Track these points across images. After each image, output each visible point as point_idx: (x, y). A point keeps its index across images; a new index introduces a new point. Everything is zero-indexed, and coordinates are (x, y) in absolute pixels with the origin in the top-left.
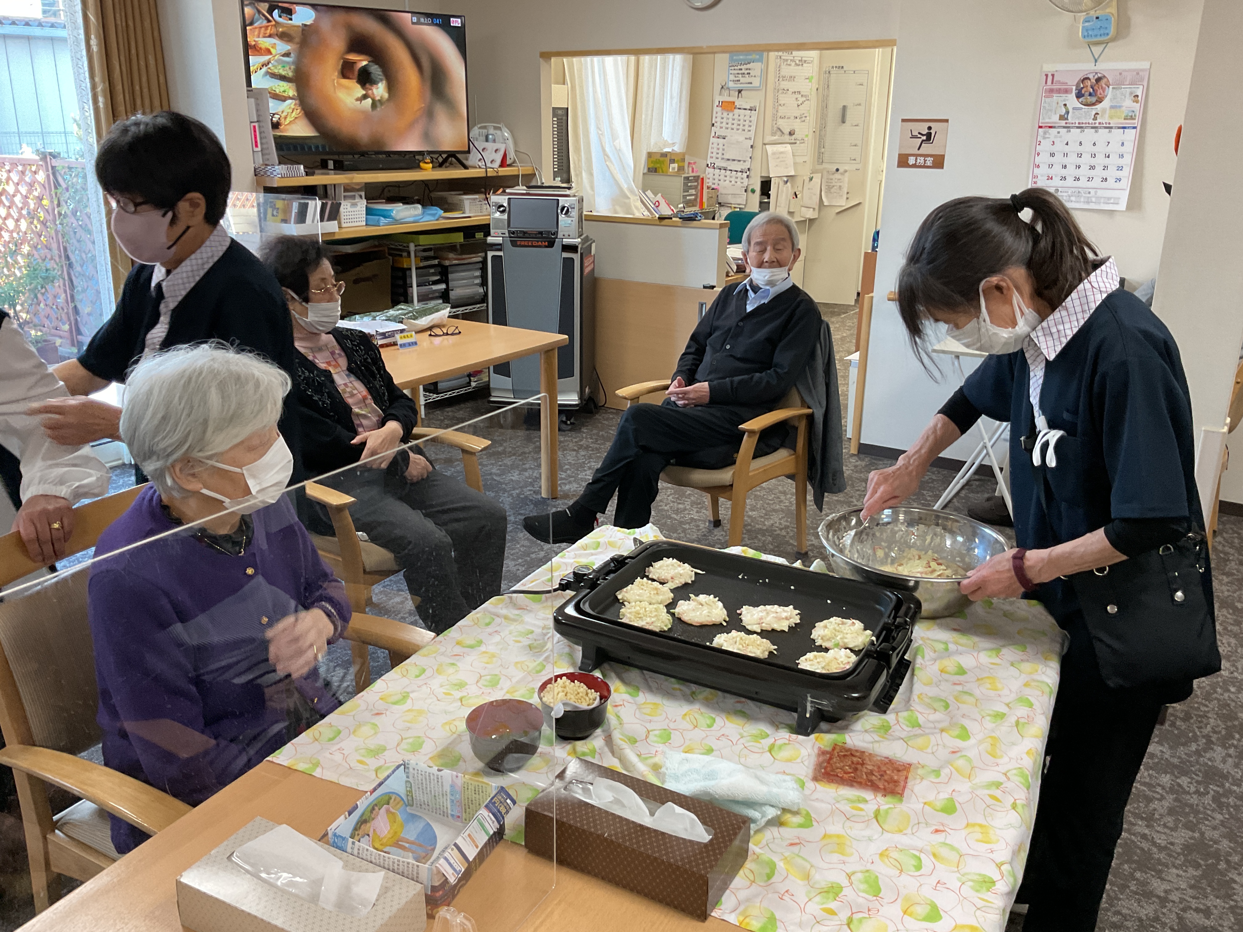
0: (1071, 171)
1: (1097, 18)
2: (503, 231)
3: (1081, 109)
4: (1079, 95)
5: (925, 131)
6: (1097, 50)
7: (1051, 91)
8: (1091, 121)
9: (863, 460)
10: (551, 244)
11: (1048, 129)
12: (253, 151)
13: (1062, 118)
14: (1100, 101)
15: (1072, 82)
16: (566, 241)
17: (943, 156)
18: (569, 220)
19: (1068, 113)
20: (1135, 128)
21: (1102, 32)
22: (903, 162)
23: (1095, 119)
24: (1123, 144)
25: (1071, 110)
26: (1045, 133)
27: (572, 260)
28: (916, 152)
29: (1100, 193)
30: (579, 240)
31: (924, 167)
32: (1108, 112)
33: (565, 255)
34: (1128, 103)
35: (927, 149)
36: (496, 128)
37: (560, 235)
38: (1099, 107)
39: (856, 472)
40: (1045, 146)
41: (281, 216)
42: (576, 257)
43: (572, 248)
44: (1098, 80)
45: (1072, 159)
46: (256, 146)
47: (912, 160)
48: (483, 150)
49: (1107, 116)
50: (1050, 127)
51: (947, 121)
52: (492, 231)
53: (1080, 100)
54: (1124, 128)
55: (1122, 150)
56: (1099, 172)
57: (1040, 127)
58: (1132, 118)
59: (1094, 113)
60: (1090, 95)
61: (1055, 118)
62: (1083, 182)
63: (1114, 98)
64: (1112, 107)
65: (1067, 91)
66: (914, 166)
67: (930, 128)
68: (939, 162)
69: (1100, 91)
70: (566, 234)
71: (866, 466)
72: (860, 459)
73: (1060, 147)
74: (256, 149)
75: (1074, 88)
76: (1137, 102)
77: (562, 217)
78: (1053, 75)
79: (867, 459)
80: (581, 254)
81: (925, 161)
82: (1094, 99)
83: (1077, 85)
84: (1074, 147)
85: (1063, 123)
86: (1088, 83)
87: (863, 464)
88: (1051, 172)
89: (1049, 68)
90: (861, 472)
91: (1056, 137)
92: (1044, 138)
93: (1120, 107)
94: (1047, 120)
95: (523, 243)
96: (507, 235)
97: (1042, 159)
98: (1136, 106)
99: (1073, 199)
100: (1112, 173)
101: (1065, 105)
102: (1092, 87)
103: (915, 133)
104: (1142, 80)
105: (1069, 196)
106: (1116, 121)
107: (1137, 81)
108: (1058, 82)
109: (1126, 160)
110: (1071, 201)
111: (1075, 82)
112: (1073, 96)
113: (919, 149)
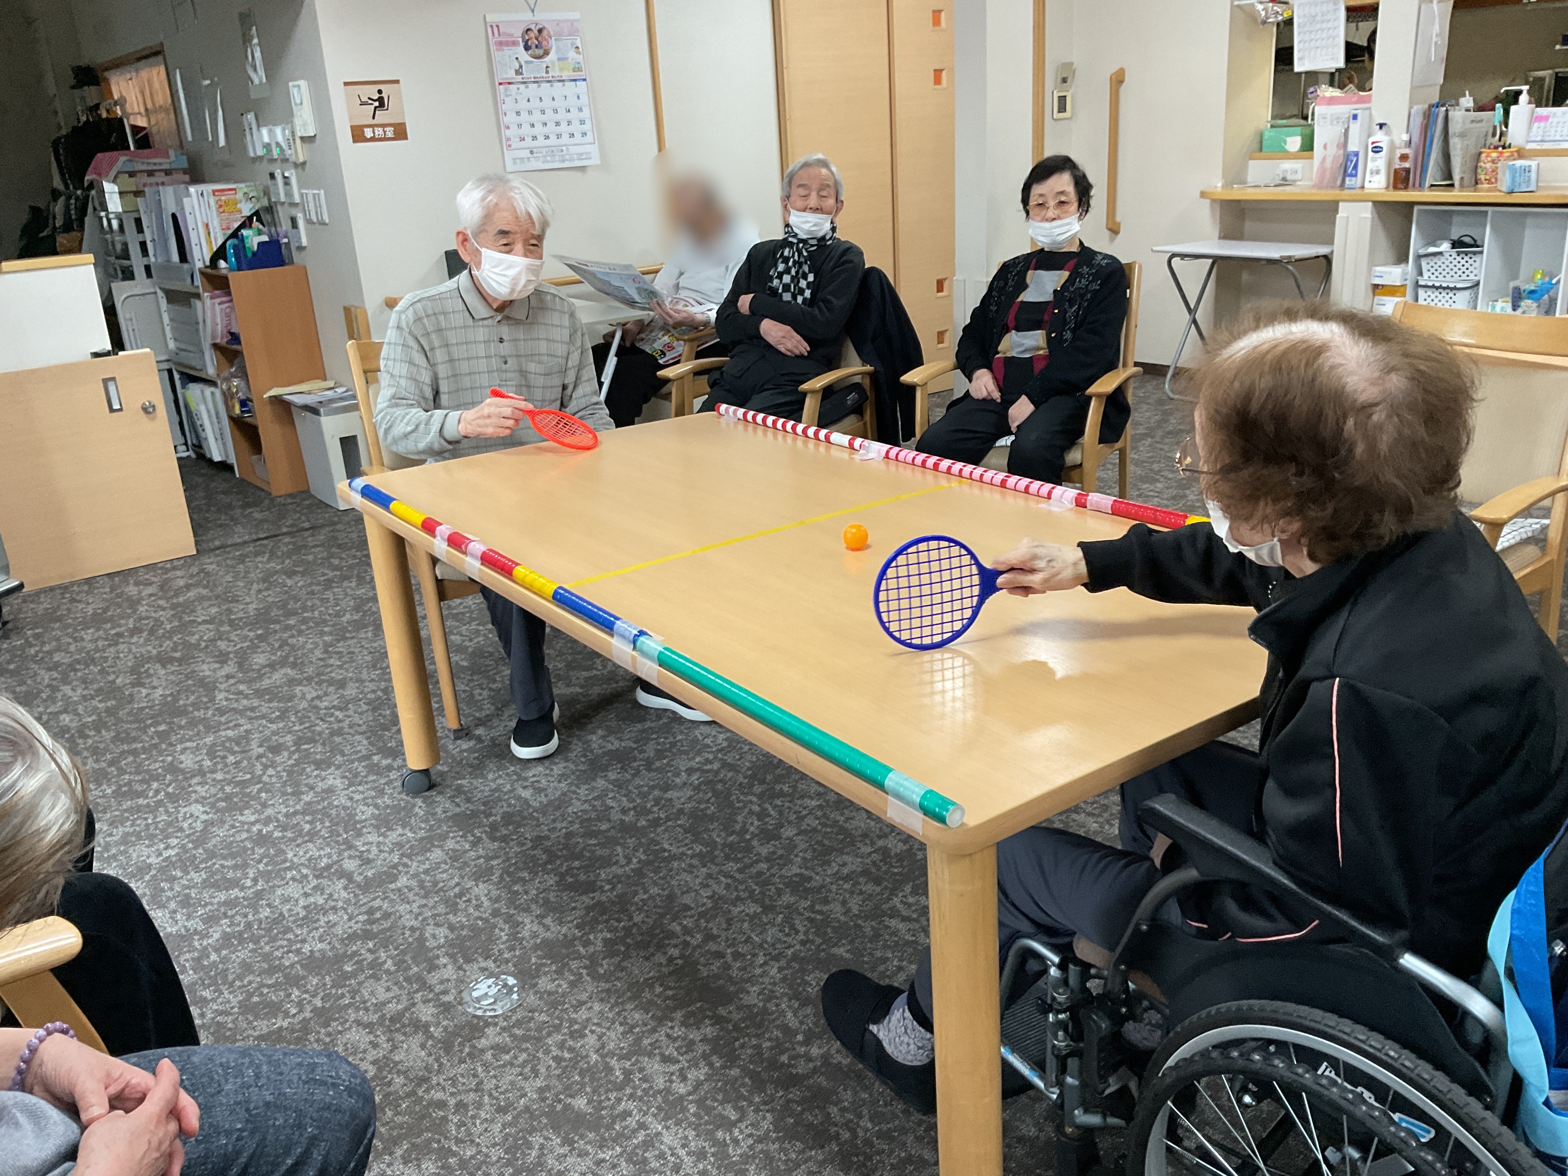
0: (539, 130)
3: (531, 62)
4: (527, 48)
5: (375, 96)
7: (500, 44)
8: (544, 75)
11: (507, 86)
13: (518, 72)
14: (547, 53)
17: (404, 124)
19: (521, 67)
20: (584, 80)
22: (358, 135)
23: (547, 72)
24: (578, 97)
25: (523, 64)
26: (506, 90)
28: (370, 121)
29: (573, 149)
31: (385, 139)
32: (556, 64)
34: (572, 54)
35: (383, 117)
38: (547, 59)
40: (508, 106)
44: (540, 31)
45: (537, 117)
47: (368, 133)
49: (557, 68)
50: (510, 83)
51: (397, 82)
53: (530, 52)
54: (575, 80)
55: (579, 103)
56: (564, 128)
57: (500, 84)
58: (580, 70)
59: (544, 65)
60: (537, 47)
61: (511, 74)
62: (553, 140)
63: (558, 50)
64: (559, 59)
66: (373, 139)
67: (380, 92)
68: (400, 133)
69: (544, 43)
73: (523, 105)
75: (520, 39)
76: (578, 53)
78: (497, 26)
81: (385, 132)
82: (540, 52)
83: (523, 37)
84: (535, 103)
85: (520, 78)
86: (532, 35)
88: (521, 132)
89: (492, 18)
91: (517, 93)
92: (507, 96)
93: (566, 59)
94: (505, 76)
97: (511, 119)
98: (580, 58)
99: (549, 158)
100: (576, 128)
101: (517, 59)
102: (537, 39)
103: (365, 99)
104: (578, 31)
105: (544, 156)
106: (565, 75)
107: (574, 32)
108: (505, 33)
109: (586, 113)
110: (548, 161)
111: (520, 34)
112: (522, 48)
113: (374, 117)
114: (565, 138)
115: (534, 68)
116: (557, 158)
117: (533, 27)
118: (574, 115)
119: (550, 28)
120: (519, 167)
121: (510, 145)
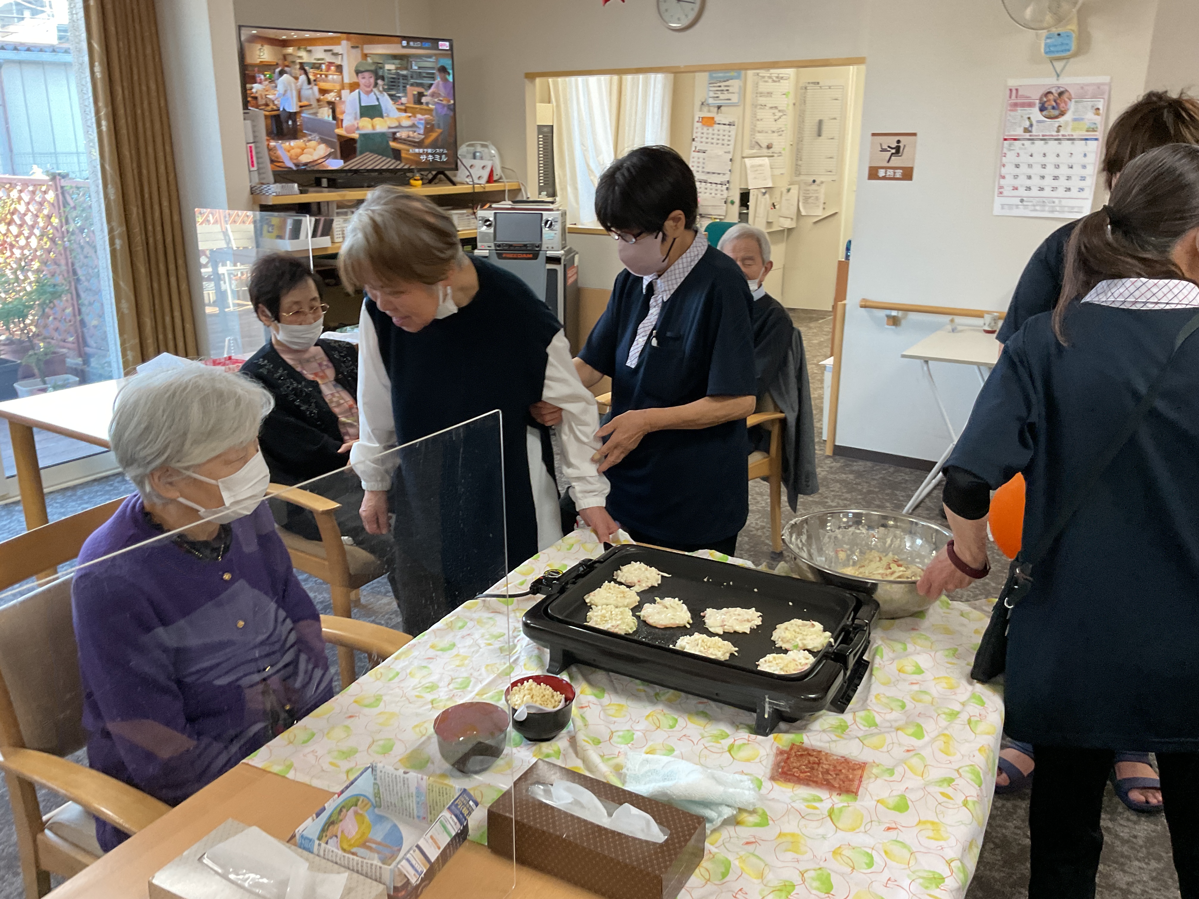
0: (1036, 181)
1: (1059, 35)
2: (489, 244)
4: (1042, 109)
5: (894, 145)
6: (1059, 65)
7: (1016, 105)
8: (1055, 133)
9: (838, 462)
10: (535, 257)
11: (1012, 142)
12: (250, 171)
13: (1026, 130)
14: (1062, 114)
15: (1036, 96)
16: (550, 253)
17: (911, 169)
18: (552, 233)
19: (1031, 125)
20: (1096, 139)
21: (1063, 48)
22: (873, 174)
23: (1058, 131)
24: (1085, 155)
25: (1034, 123)
26: (1010, 145)
27: (555, 271)
28: (885, 164)
29: (1064, 202)
30: (562, 252)
31: (894, 179)
32: (1070, 124)
33: (549, 266)
34: (1090, 116)
35: (896, 161)
36: (483, 146)
37: (544, 247)
38: (1062, 120)
39: (832, 473)
40: (1011, 157)
41: (276, 233)
42: (560, 268)
43: (556, 260)
45: (1037, 170)
46: (253, 166)
47: (882, 173)
48: (471, 166)
49: (1069, 128)
50: (1015, 140)
51: (914, 134)
52: (479, 244)
53: (1044, 113)
54: (1086, 139)
55: (1085, 161)
56: (1062, 183)
57: (1005, 140)
59: (1057, 125)
60: (1053, 108)
61: (1019, 131)
62: (1047, 192)
64: (1074, 120)
65: (1031, 105)
66: (884, 178)
67: (899, 142)
68: (908, 174)
69: (1062, 105)
70: (550, 246)
71: (841, 467)
72: (835, 460)
73: (1024, 158)
74: (252, 169)
75: (1038, 101)
76: (1098, 114)
77: (546, 230)
78: (1017, 90)
79: (842, 461)
80: (565, 265)
81: (895, 173)
82: (1056, 113)
83: (1041, 99)
84: (1038, 158)
85: (1027, 136)
86: (1051, 97)
87: (838, 465)
88: (1016, 182)
89: (1012, 83)
90: (836, 473)
91: (1020, 149)
92: (1010, 150)
93: (1082, 119)
94: (1013, 133)
95: (508, 256)
96: (493, 248)
97: (1008, 170)
98: (1098, 119)
99: (1038, 208)
100: (1075, 183)
101: (1029, 118)
102: (1055, 101)
103: (885, 147)
105: (1034, 206)
108: (1023, 97)
110: (1036, 210)
111: (1038, 97)
112: (1036, 110)
113: (889, 161)
114: (1061, 192)
115: (1045, 127)
116: (1047, 208)
117: (1053, 91)
118: (1077, 171)
120: (1007, 212)
121: (1001, 193)
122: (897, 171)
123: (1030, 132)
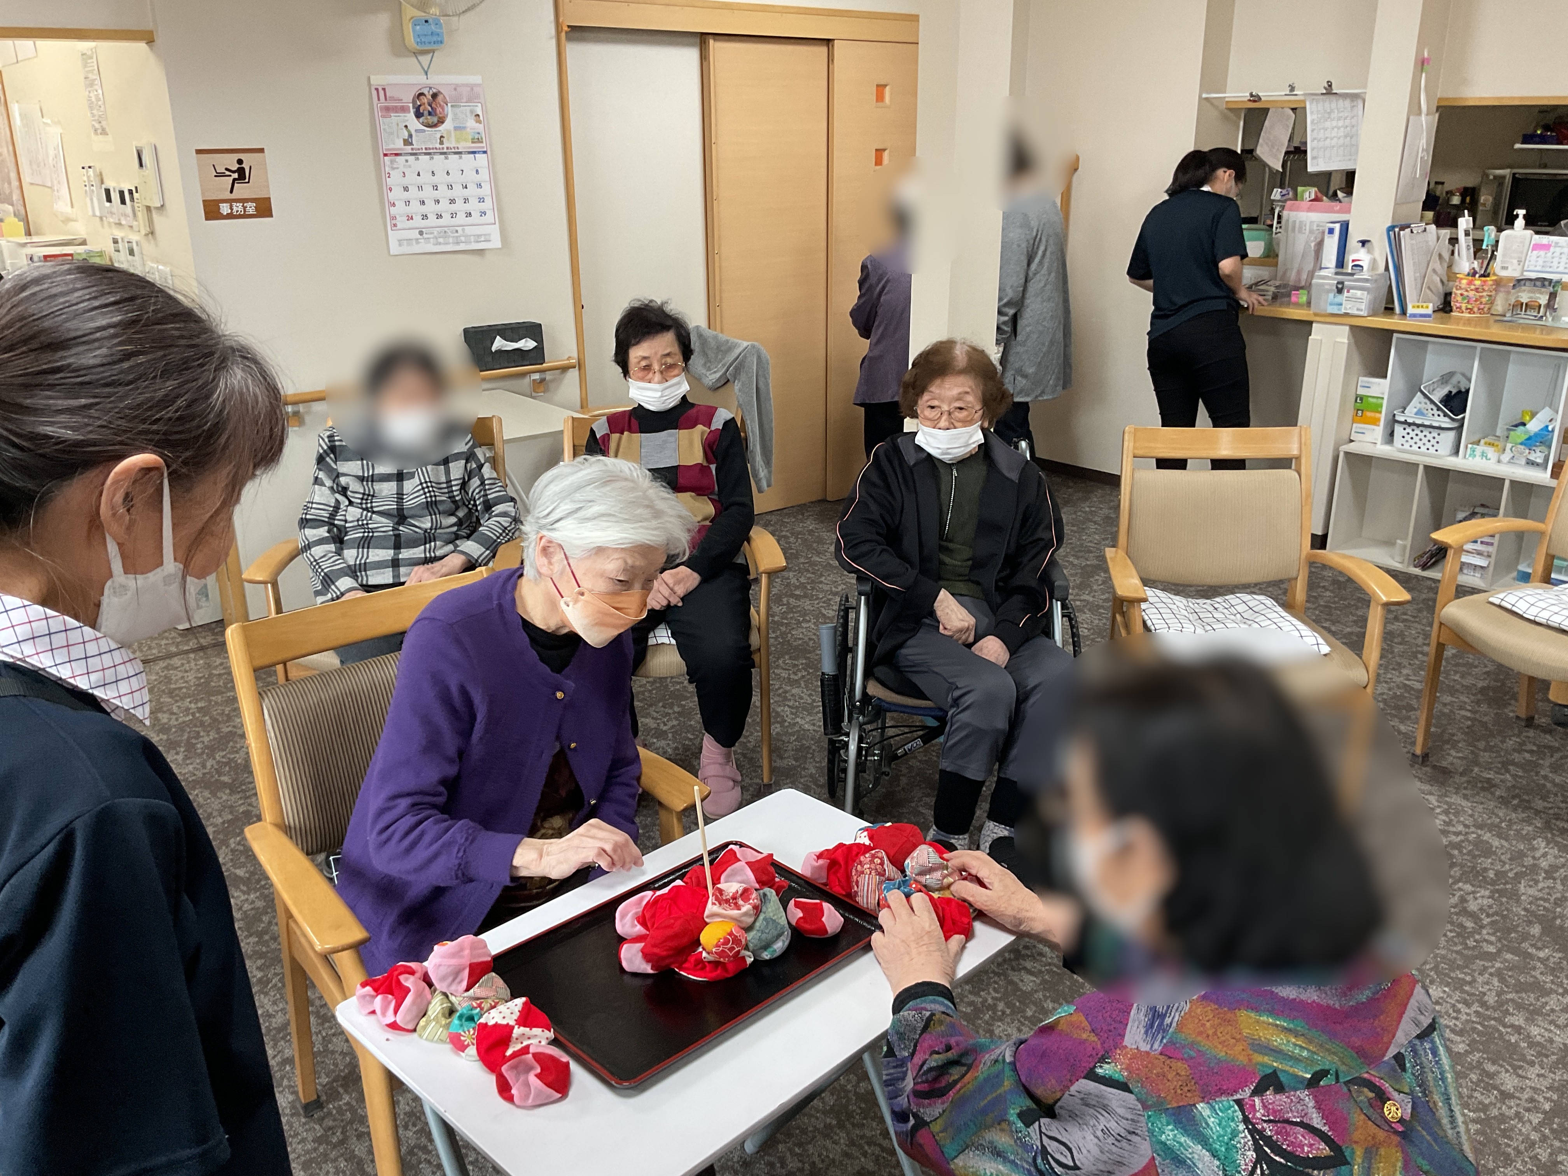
0: (430, 208)
1: (426, 21)
4: (418, 115)
5: (235, 167)
6: (425, 59)
7: (387, 109)
11: (393, 157)
17: (268, 200)
19: (411, 136)
20: (485, 152)
21: (435, 38)
22: (212, 211)
23: (441, 143)
24: (477, 171)
25: (413, 133)
26: (392, 162)
28: (227, 195)
29: (469, 231)
31: (245, 216)
32: (453, 134)
34: (471, 123)
40: (395, 179)
44: (435, 96)
45: (428, 193)
47: (225, 209)
50: (396, 155)
51: (261, 150)
53: (421, 120)
54: (474, 153)
55: (478, 178)
56: (459, 206)
57: (385, 155)
58: (479, 141)
59: (438, 135)
61: (400, 144)
62: (446, 220)
64: (456, 128)
65: (404, 109)
66: (230, 216)
67: (240, 162)
68: (264, 209)
73: (412, 179)
75: (411, 105)
76: (480, 122)
78: (384, 89)
81: (245, 208)
82: (435, 120)
83: (414, 102)
84: (426, 178)
88: (409, 210)
89: (377, 80)
91: (405, 166)
92: (393, 169)
93: (464, 128)
94: (392, 146)
97: (397, 194)
98: (480, 128)
99: (441, 240)
100: (474, 206)
101: (406, 126)
102: (430, 105)
103: (221, 170)
104: (478, 97)
105: (436, 238)
106: (464, 146)
107: (473, 98)
108: (393, 99)
109: (486, 190)
110: (440, 244)
111: (410, 99)
112: (412, 115)
113: (231, 192)
114: (461, 218)
115: (426, 138)
116: (451, 240)
117: (425, 91)
118: (472, 190)
119: (446, 92)
120: (406, 249)
121: (395, 225)
122: (248, 205)
123: (411, 144)
